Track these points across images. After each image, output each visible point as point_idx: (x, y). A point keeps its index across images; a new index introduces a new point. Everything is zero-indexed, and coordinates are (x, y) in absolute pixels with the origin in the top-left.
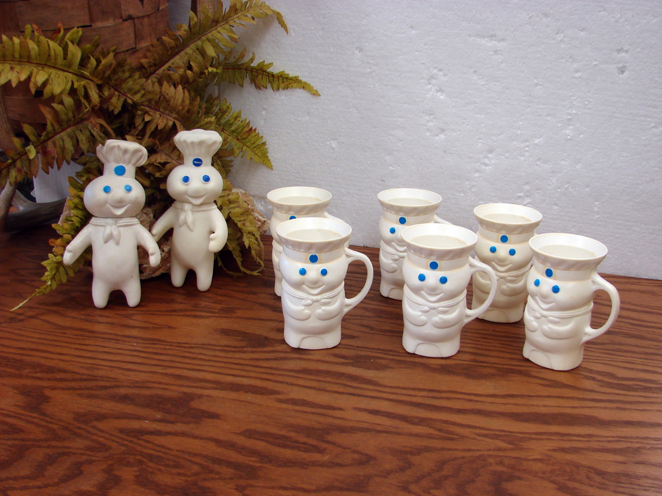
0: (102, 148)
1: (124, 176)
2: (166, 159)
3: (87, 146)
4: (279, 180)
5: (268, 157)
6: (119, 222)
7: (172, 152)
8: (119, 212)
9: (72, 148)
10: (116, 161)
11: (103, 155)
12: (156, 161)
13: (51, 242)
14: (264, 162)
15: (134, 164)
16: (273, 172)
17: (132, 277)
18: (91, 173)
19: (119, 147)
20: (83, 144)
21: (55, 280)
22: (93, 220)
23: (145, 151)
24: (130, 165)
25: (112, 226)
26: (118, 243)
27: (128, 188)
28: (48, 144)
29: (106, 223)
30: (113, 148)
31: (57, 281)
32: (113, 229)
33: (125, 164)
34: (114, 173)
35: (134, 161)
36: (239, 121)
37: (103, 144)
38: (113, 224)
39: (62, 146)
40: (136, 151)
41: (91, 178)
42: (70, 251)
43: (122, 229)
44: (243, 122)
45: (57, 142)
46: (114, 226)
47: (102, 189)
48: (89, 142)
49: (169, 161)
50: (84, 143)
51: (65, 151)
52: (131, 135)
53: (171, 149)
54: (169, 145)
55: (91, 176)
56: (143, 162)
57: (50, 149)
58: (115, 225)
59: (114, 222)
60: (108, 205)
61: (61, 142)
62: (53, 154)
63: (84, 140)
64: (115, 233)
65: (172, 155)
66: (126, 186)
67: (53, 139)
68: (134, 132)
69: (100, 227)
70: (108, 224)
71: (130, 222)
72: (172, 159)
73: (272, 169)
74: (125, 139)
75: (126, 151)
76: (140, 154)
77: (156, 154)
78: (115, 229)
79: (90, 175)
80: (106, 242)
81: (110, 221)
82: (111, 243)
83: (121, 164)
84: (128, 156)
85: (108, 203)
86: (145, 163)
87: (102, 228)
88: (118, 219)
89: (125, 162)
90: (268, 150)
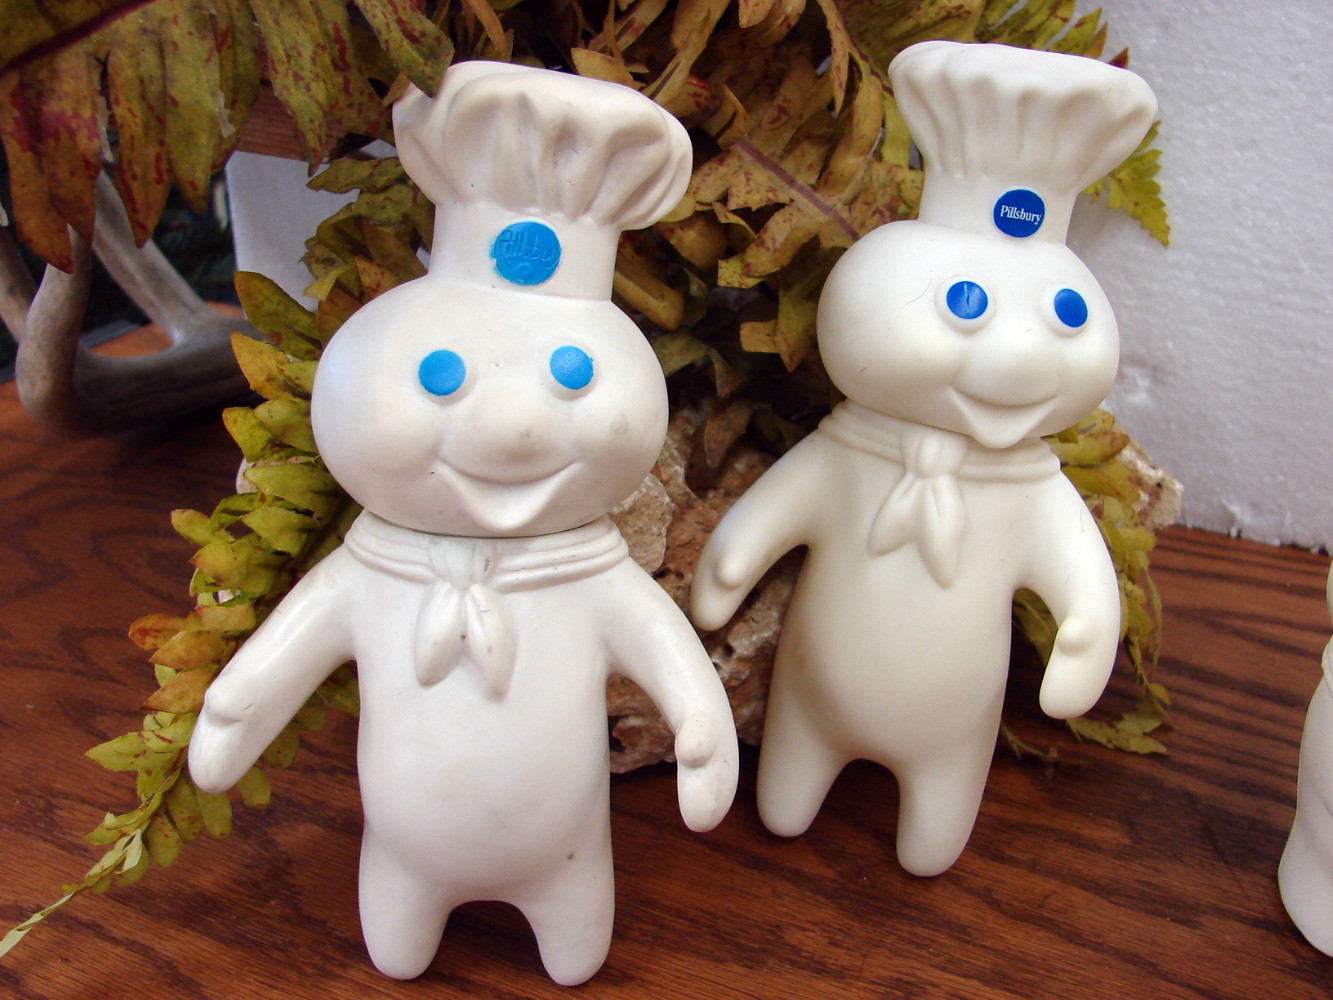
0: (423, 112)
1: (552, 283)
2: (772, 190)
3: (319, 91)
4: (1194, 292)
5: (1156, 189)
6: (509, 562)
7: (789, 150)
8: (513, 510)
9: (217, 104)
10: (509, 196)
11: (426, 155)
12: (724, 199)
13: (144, 632)
14: (1139, 210)
15: (613, 217)
16: (1171, 256)
17: (571, 857)
18: (368, 257)
19: (524, 105)
20: (298, 78)
21: (172, 821)
22: (362, 534)
23: (679, 138)
24: (588, 219)
25: (465, 590)
26: (497, 693)
27: (570, 363)
28: (54, 74)
29: (430, 566)
30: (485, 113)
31: (182, 825)
32: (471, 611)
33: (559, 215)
34: (488, 264)
35: (610, 197)
36: (1065, 20)
37: (432, 92)
38: (472, 579)
39: (153, 90)
40: (630, 139)
41: (367, 281)
42: (225, 720)
43: (523, 601)
44: (1087, 28)
45: (120, 59)
46: (476, 590)
47: (412, 367)
48: (340, 65)
49: (782, 198)
50: (307, 75)
51: (171, 121)
52: (603, 51)
53: (787, 135)
54: (774, 113)
55: (369, 274)
56: (665, 203)
57: (66, 107)
58: (486, 581)
59: (478, 565)
60: (445, 471)
61: (150, 57)
62: (82, 138)
63: (307, 52)
64: (482, 633)
65: (788, 166)
66: (559, 354)
67: (95, 37)
68: (618, 38)
69: (401, 585)
70: (442, 576)
71: (573, 560)
72: (791, 182)
73: (1165, 244)
74: (569, 68)
75: (565, 136)
76: (651, 154)
77: (721, 162)
78: (480, 614)
79: (361, 264)
80: (429, 679)
81: (453, 556)
82: (458, 687)
83: (534, 216)
84: (576, 166)
85: (444, 461)
86: (673, 213)
87: (414, 593)
88: (501, 545)
89: (555, 203)
90: (1162, 161)
